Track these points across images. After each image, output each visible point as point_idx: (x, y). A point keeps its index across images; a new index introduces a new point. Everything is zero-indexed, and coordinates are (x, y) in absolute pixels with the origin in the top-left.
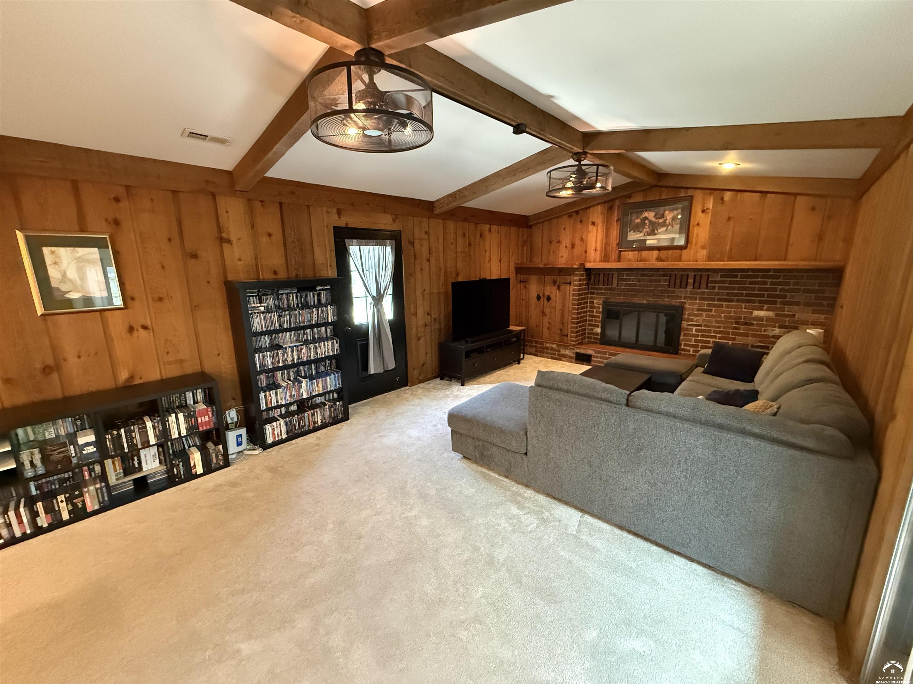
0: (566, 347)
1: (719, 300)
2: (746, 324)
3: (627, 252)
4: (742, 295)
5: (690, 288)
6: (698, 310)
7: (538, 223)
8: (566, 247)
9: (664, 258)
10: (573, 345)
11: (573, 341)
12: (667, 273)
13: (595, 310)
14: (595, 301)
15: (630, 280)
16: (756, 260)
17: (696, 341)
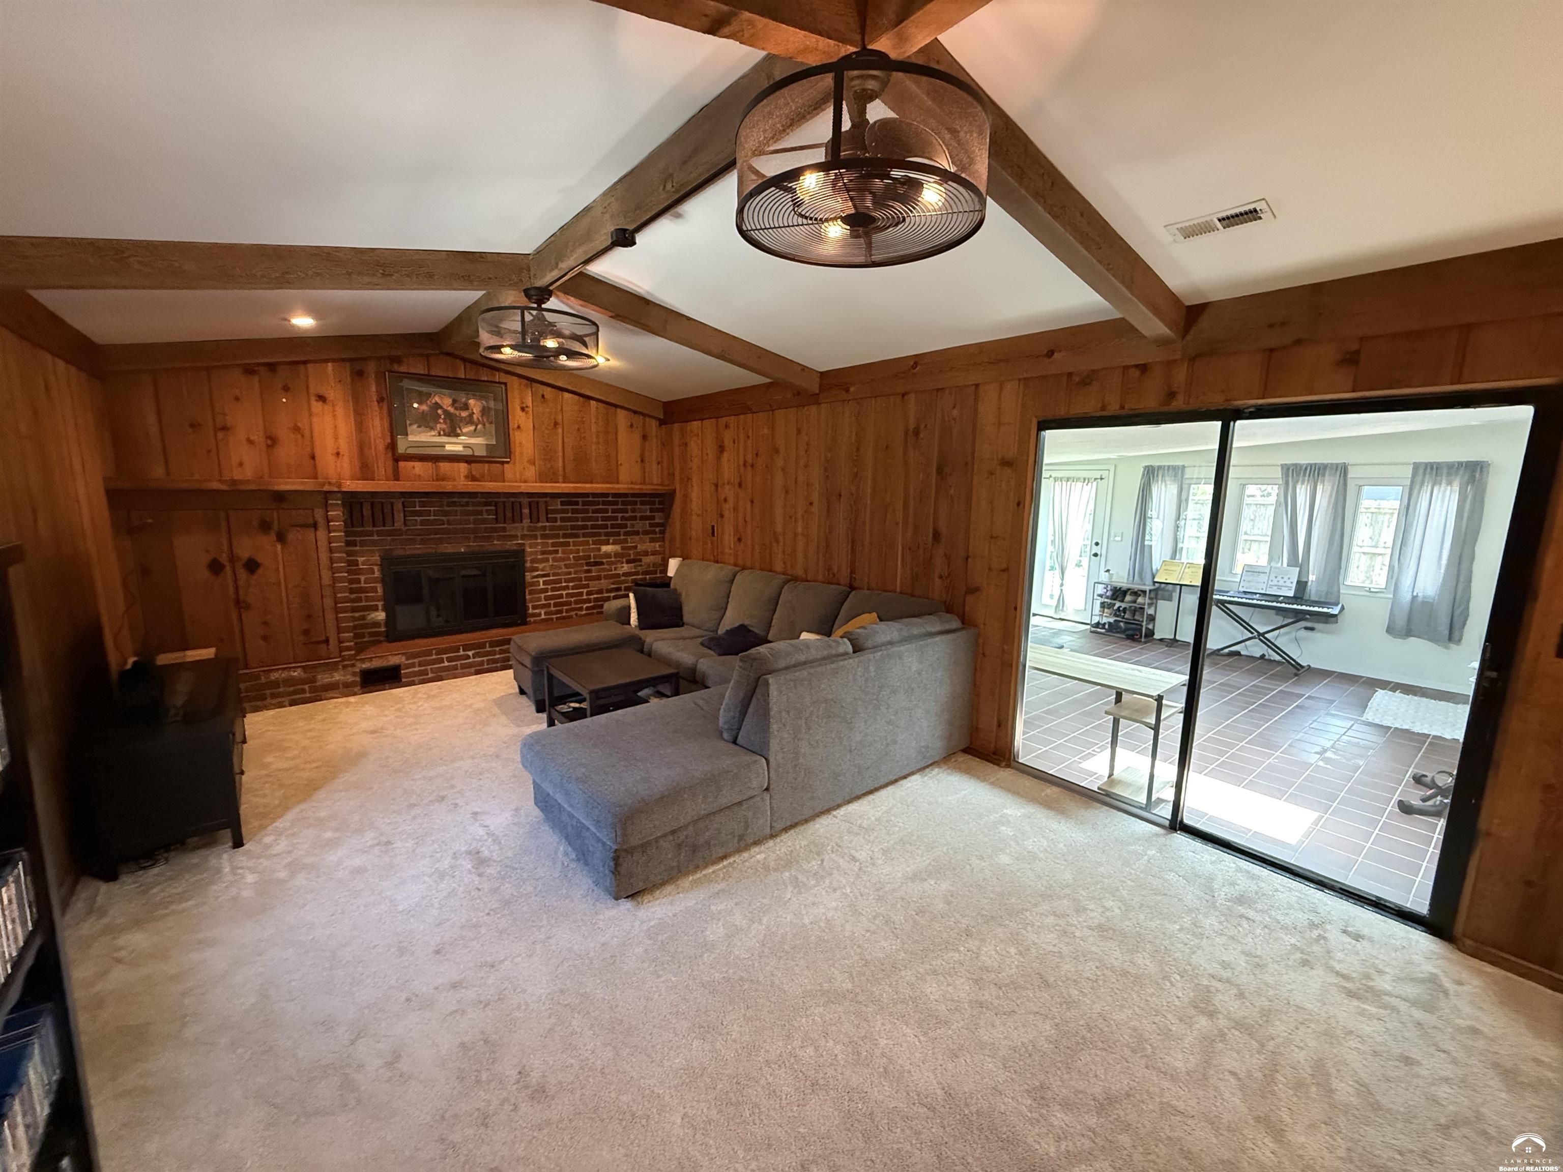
0: (333, 667)
1: (565, 536)
2: (596, 564)
3: (411, 464)
4: (586, 527)
5: (526, 522)
6: (543, 553)
7: (136, 369)
9: (478, 476)
10: (351, 658)
11: (348, 649)
12: (490, 498)
13: (363, 578)
14: (361, 559)
15: (429, 513)
16: (591, 482)
17: (546, 598)
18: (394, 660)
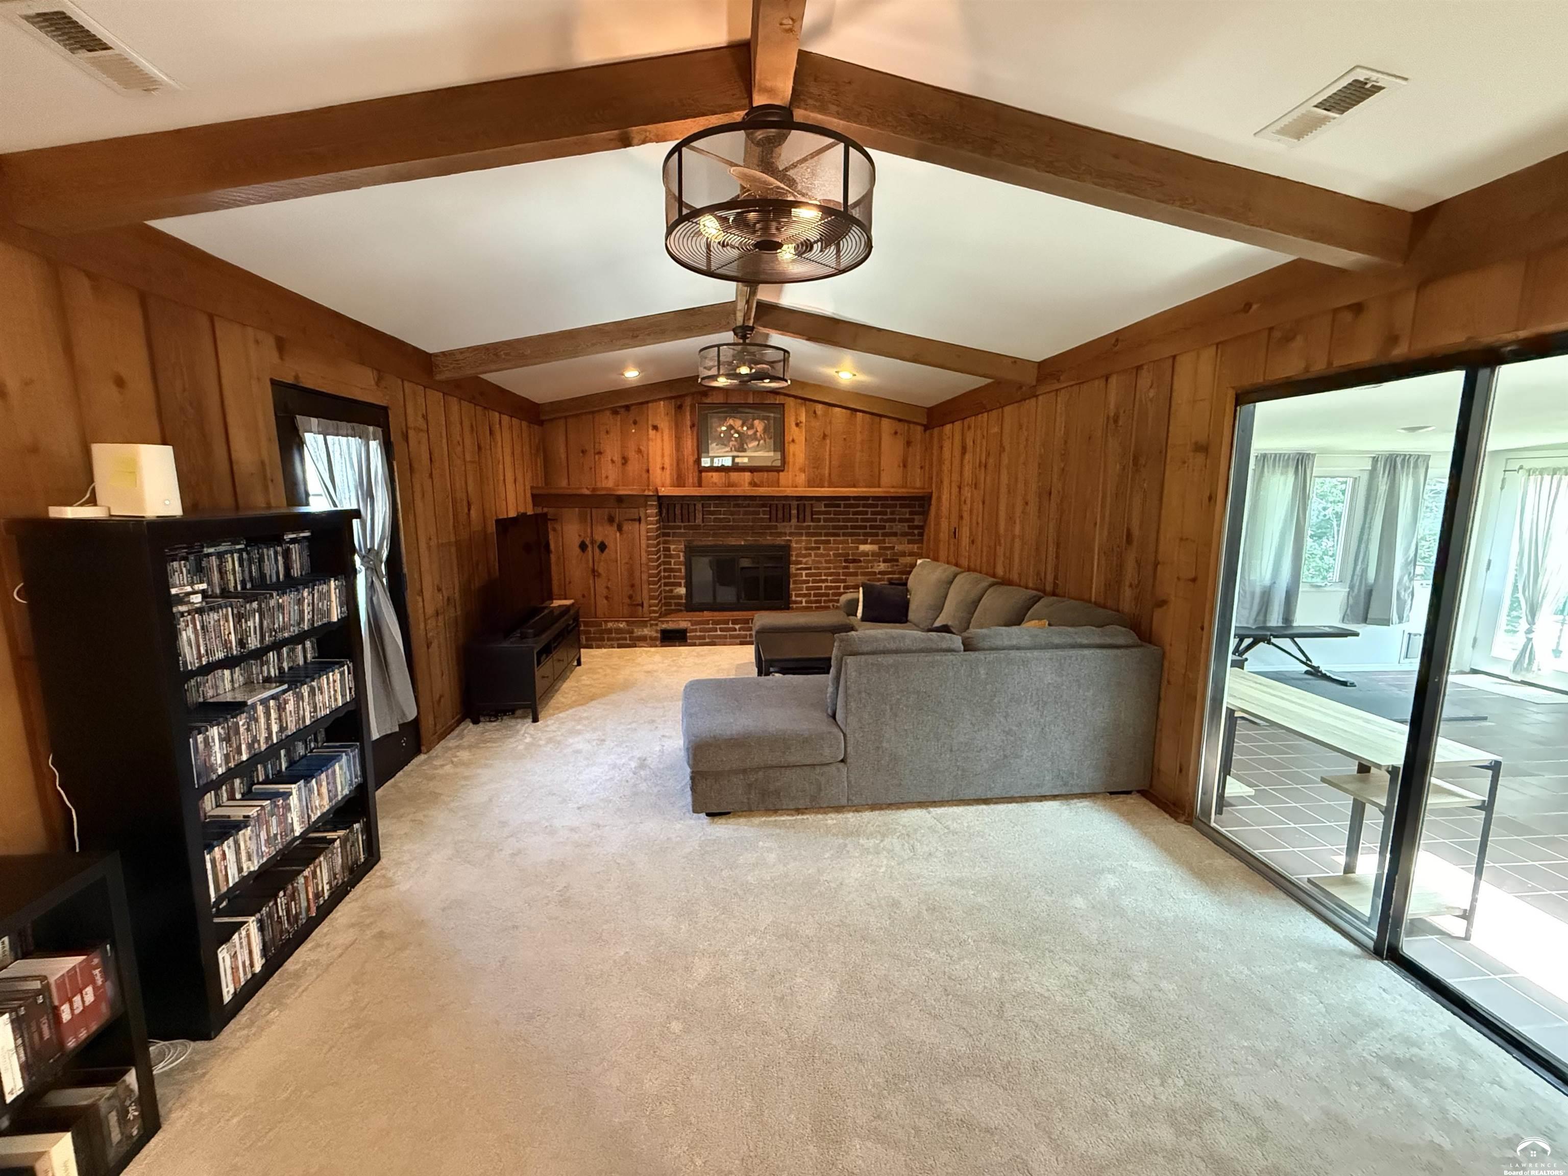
0: (644, 624)
1: (826, 535)
2: (854, 561)
3: (710, 474)
4: (846, 527)
5: (794, 521)
6: (806, 549)
7: (555, 419)
8: (613, 461)
9: (758, 482)
10: (655, 619)
11: (655, 612)
12: (765, 501)
13: (673, 561)
14: (672, 547)
15: (719, 513)
16: (854, 486)
17: (808, 589)
18: (683, 625)
